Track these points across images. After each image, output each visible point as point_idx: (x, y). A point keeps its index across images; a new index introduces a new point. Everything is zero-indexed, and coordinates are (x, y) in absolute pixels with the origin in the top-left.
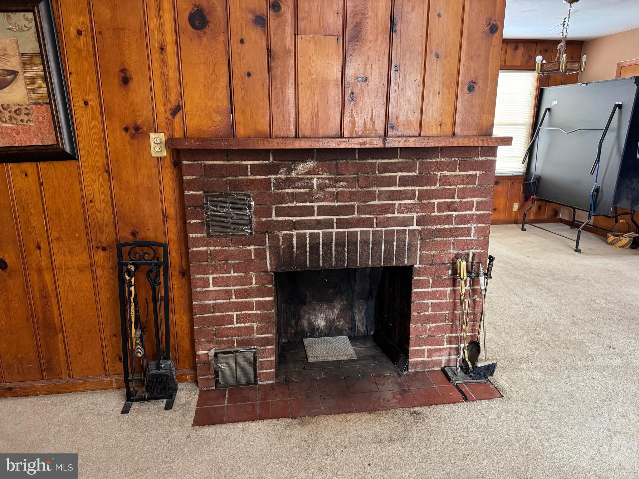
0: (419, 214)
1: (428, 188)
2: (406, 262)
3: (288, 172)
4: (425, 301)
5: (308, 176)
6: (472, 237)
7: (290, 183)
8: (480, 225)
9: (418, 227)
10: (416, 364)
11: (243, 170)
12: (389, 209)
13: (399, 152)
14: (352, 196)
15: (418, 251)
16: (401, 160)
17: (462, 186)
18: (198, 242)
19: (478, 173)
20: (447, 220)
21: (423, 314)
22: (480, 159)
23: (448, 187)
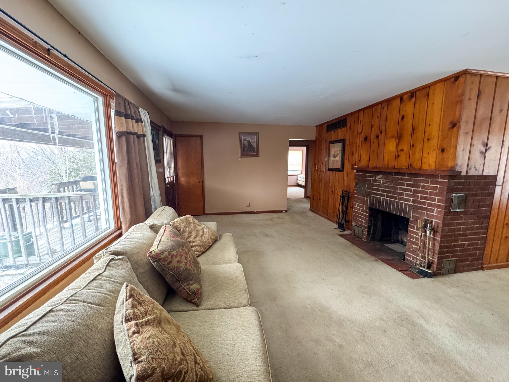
0: (413, 199)
1: (417, 189)
2: (407, 216)
3: (375, 178)
4: (413, 235)
5: (380, 180)
6: (435, 214)
7: (375, 181)
8: (438, 209)
9: (412, 204)
10: (408, 260)
11: (366, 176)
12: (402, 194)
13: (407, 174)
14: (391, 188)
15: (412, 213)
16: (407, 177)
17: (431, 191)
18: (356, 194)
19: (438, 186)
20: (424, 203)
21: (411, 240)
22: (440, 180)
23: (425, 190)
